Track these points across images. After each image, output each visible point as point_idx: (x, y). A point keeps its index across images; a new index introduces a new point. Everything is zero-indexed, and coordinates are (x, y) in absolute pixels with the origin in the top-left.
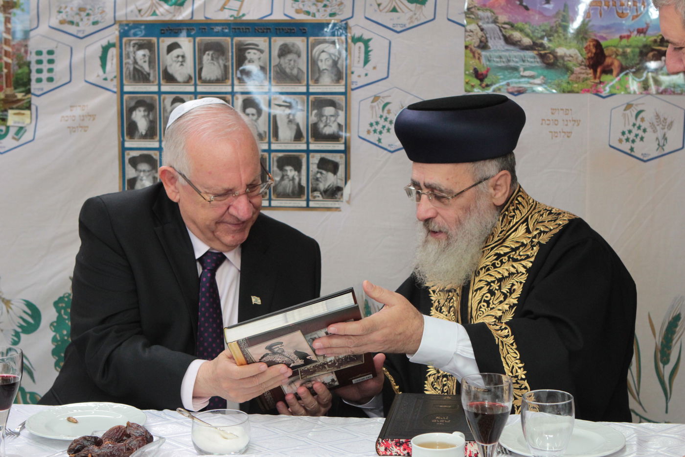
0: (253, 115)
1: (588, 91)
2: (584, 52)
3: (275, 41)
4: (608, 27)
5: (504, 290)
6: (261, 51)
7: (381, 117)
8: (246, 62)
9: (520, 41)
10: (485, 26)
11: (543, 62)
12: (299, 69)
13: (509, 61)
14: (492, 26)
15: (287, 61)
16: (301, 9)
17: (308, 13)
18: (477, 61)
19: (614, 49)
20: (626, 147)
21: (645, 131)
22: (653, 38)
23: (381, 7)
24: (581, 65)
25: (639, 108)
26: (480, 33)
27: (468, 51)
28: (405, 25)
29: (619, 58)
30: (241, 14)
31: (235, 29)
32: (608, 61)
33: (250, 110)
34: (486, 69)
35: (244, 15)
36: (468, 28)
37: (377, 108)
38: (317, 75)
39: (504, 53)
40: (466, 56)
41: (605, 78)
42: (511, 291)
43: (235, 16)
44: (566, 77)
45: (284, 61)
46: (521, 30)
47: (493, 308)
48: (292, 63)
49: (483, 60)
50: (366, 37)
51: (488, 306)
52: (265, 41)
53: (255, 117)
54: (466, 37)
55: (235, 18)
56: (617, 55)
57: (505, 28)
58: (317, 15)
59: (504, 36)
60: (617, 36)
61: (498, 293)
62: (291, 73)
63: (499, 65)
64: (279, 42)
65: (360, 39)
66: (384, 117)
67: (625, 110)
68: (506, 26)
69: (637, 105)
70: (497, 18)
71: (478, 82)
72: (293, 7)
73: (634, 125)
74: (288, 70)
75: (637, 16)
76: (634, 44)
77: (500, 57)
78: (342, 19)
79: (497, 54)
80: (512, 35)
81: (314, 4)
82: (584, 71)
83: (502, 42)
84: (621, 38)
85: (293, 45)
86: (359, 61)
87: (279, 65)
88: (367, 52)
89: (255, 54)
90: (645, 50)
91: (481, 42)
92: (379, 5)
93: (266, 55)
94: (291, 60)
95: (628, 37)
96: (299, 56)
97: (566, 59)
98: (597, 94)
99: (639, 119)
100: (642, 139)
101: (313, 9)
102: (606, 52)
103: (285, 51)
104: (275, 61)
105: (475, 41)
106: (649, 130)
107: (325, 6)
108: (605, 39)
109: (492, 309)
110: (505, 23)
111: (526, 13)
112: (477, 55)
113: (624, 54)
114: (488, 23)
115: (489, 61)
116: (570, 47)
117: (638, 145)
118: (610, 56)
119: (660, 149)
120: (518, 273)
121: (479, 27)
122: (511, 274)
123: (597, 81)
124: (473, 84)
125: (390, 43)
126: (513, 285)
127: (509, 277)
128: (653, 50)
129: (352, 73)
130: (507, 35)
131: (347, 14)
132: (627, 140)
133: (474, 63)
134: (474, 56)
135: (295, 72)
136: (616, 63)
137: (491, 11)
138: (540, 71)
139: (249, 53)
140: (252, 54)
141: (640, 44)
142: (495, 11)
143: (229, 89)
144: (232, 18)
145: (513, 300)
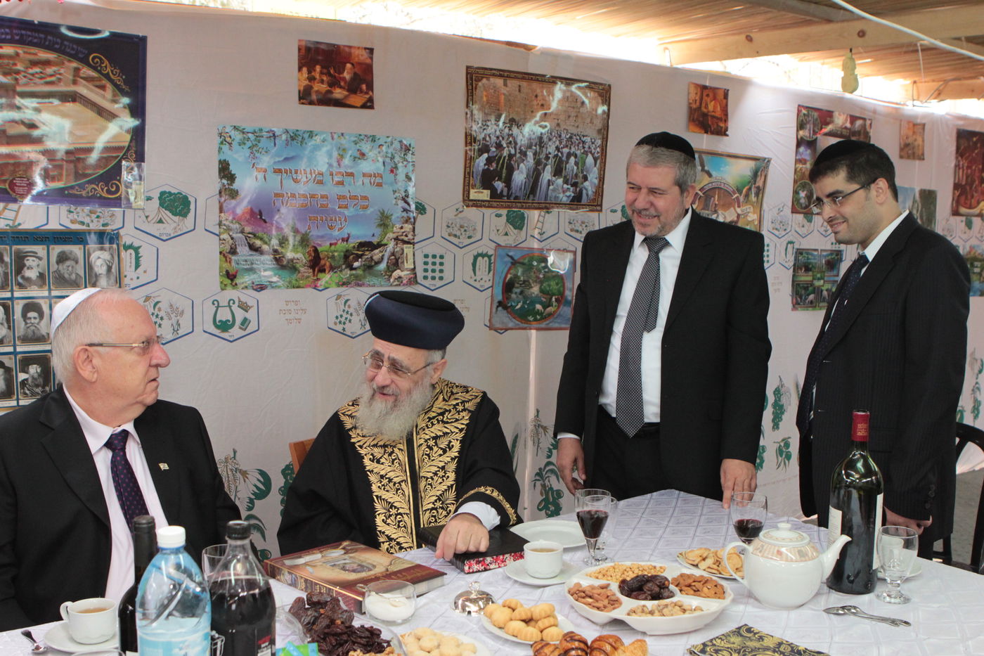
0: (35, 318)
1: (310, 286)
2: (307, 256)
3: (53, 249)
4: (322, 237)
5: (442, 446)
6: (40, 259)
7: (153, 314)
8: (26, 268)
9: (260, 248)
10: (234, 235)
11: (278, 264)
12: (77, 274)
13: (252, 264)
14: (240, 235)
15: (65, 267)
16: (76, 220)
17: (82, 223)
18: (229, 264)
19: (326, 253)
20: (339, 328)
21: (351, 315)
22: (352, 245)
23: (149, 219)
24: (305, 266)
25: (346, 298)
26: (231, 241)
27: (222, 256)
28: (170, 235)
29: (329, 260)
30: (16, 223)
31: (14, 237)
32: (322, 262)
33: (32, 314)
34: (235, 270)
35: (19, 224)
36: (222, 237)
37: (149, 306)
38: (94, 279)
39: (249, 258)
40: (220, 260)
41: (320, 275)
42: (450, 447)
43: (11, 225)
44: (295, 275)
45: (63, 268)
46: (261, 239)
47: (434, 460)
48: (70, 268)
49: (233, 264)
50: (136, 244)
51: (429, 459)
52: (43, 249)
53: (37, 321)
54: (220, 245)
55: (10, 227)
56: (328, 258)
57: (249, 237)
58: (91, 225)
59: (248, 243)
60: (328, 244)
61: (435, 449)
62: (70, 278)
63: (245, 267)
64: (57, 249)
65: (130, 247)
66: (156, 314)
67: (336, 300)
68: (250, 235)
69: (344, 296)
70: (243, 229)
71: (230, 281)
72: (68, 218)
73: (344, 311)
74: (66, 276)
75: (341, 228)
76: (340, 249)
77: (246, 261)
78: (114, 228)
79: (243, 258)
80: (254, 243)
81: (88, 215)
82: (306, 271)
83: (247, 248)
84: (331, 244)
85: (71, 252)
86: (130, 266)
87: (57, 271)
88: (138, 258)
89: (33, 261)
90: (348, 254)
91: (231, 248)
92: (147, 217)
93: (44, 262)
94: (69, 266)
95: (336, 244)
96: (77, 262)
97: (295, 261)
98: (314, 288)
99: (347, 306)
100: (350, 321)
101: (87, 220)
102: (321, 256)
103: (62, 258)
104: (54, 267)
105: (227, 248)
106: (354, 314)
107: (98, 217)
108: (320, 245)
109: (432, 460)
110: (249, 233)
111: (264, 225)
112: (228, 259)
113: (333, 257)
114: (237, 233)
115: (238, 264)
116: (297, 252)
117: (348, 326)
118: (323, 259)
119: (363, 328)
120: (452, 433)
121: (230, 236)
122: (445, 434)
123: (315, 278)
124: (225, 283)
125: (158, 250)
126: (450, 442)
127: (444, 436)
128: (353, 254)
129: (126, 276)
130: (251, 242)
131: (118, 224)
132: (340, 322)
133: (226, 265)
134: (226, 260)
135: (73, 277)
136: (328, 264)
137: (239, 224)
138: (276, 272)
139: (28, 260)
140: (31, 261)
141: (344, 250)
142: (242, 223)
143: (8, 295)
144: (8, 228)
145: (454, 453)
